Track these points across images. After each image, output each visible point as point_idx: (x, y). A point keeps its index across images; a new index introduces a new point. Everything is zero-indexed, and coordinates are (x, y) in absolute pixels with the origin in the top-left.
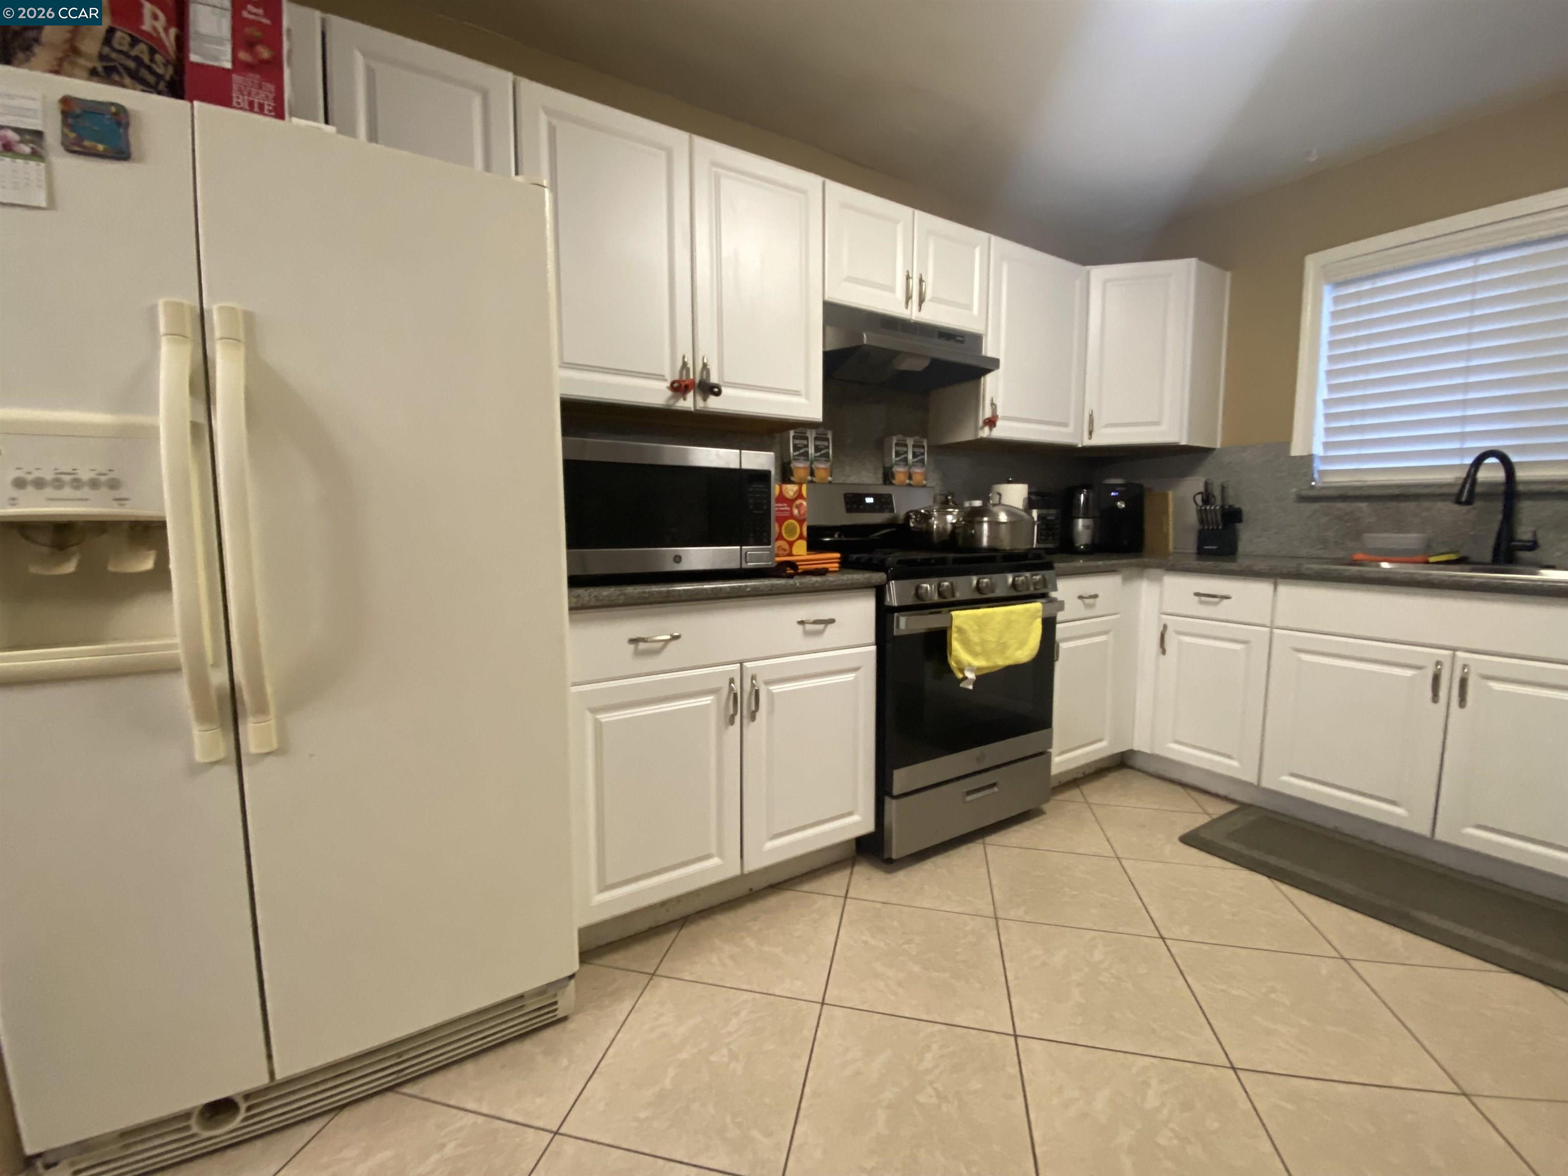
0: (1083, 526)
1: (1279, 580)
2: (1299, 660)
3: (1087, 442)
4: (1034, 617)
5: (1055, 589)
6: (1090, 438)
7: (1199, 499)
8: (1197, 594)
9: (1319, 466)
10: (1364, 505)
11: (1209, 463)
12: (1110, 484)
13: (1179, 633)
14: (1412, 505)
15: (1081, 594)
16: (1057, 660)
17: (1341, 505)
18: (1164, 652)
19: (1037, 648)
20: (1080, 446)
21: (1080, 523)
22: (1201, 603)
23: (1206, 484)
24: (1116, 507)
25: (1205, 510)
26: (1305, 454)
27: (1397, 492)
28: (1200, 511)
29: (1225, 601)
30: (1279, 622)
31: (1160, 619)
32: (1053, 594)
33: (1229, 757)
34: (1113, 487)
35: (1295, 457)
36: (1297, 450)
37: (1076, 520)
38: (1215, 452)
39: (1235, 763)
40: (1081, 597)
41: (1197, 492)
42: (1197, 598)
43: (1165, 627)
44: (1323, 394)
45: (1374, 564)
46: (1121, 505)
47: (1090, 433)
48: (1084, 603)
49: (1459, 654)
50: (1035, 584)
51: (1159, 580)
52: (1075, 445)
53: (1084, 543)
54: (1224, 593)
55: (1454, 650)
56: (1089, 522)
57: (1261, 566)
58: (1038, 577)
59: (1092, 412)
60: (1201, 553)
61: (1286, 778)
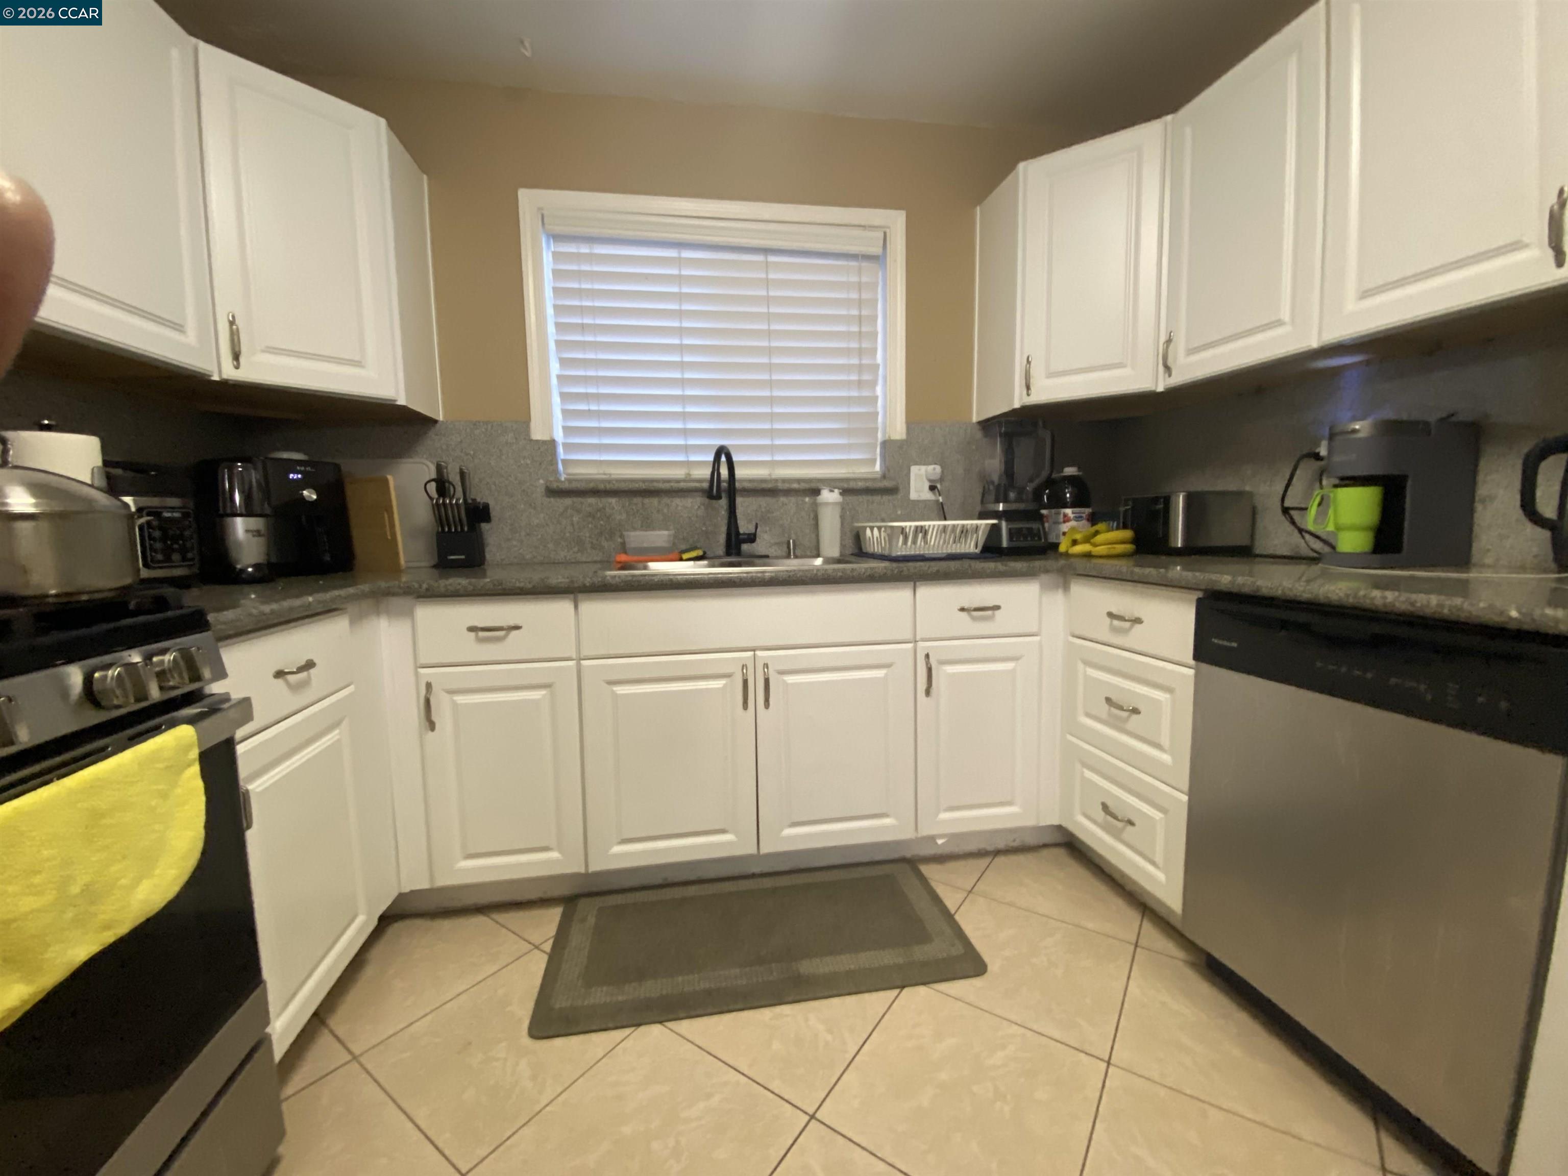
0: (247, 531)
1: (580, 596)
2: (615, 695)
3: (228, 372)
4: (175, 769)
5: (221, 673)
6: (237, 367)
7: (432, 487)
8: (472, 629)
9: (561, 453)
10: (613, 501)
11: (432, 440)
12: (281, 459)
13: (452, 692)
14: (655, 501)
15: (279, 667)
16: (249, 826)
17: (591, 500)
18: (432, 726)
19: (200, 845)
20: (216, 378)
21: (240, 527)
22: (480, 640)
23: (439, 468)
24: (302, 498)
25: (444, 503)
26: (548, 439)
27: (643, 486)
28: (436, 507)
29: (514, 633)
30: (585, 652)
31: (417, 674)
32: (216, 688)
33: (546, 849)
34: (292, 465)
35: (537, 441)
36: (538, 433)
37: (229, 520)
38: (438, 426)
39: (554, 855)
40: (280, 674)
41: (427, 479)
42: (473, 634)
43: (429, 686)
44: (555, 368)
45: (641, 565)
46: (310, 495)
47: (236, 356)
48: (288, 683)
49: (758, 653)
50: (161, 675)
51: (410, 614)
52: (205, 375)
53: (254, 561)
54: (512, 623)
55: (754, 650)
56: (256, 523)
57: (558, 578)
58: (169, 658)
59: (233, 317)
60: (443, 565)
61: (617, 849)
